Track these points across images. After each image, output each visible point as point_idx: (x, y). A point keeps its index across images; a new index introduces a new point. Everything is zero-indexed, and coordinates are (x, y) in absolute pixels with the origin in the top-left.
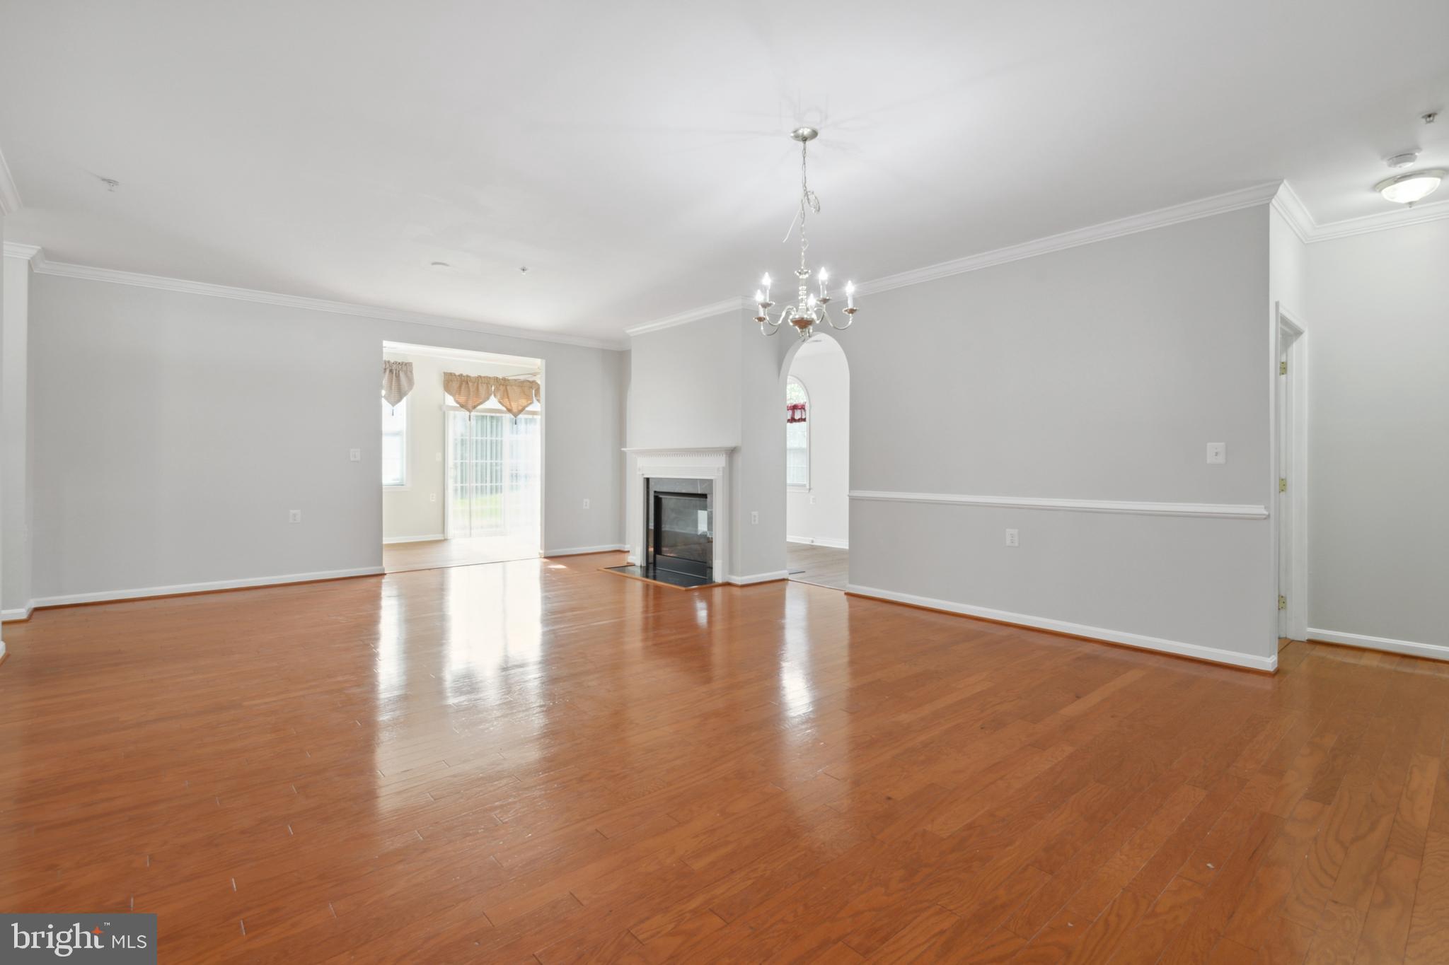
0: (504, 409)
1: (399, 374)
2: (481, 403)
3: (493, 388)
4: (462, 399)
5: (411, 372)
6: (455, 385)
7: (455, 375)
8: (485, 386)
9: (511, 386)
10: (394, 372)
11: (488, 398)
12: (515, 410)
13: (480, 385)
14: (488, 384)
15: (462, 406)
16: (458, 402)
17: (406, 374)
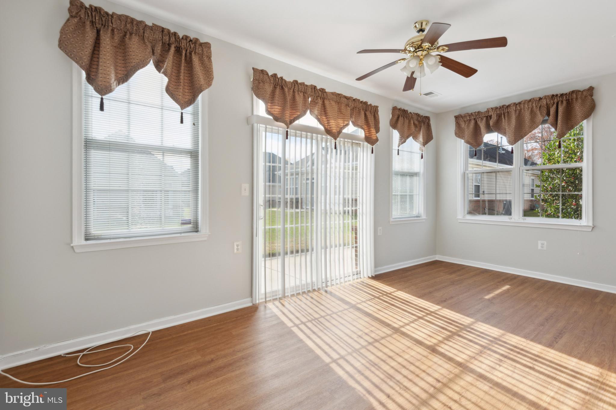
0: (321, 128)
1: (191, 58)
2: (298, 118)
3: (310, 99)
4: (277, 109)
5: (209, 57)
6: (268, 88)
7: (267, 74)
8: (302, 94)
9: (329, 99)
10: (184, 52)
11: (304, 113)
12: (334, 130)
13: (296, 93)
14: (305, 93)
15: (276, 119)
16: (269, 112)
17: (201, 60)
